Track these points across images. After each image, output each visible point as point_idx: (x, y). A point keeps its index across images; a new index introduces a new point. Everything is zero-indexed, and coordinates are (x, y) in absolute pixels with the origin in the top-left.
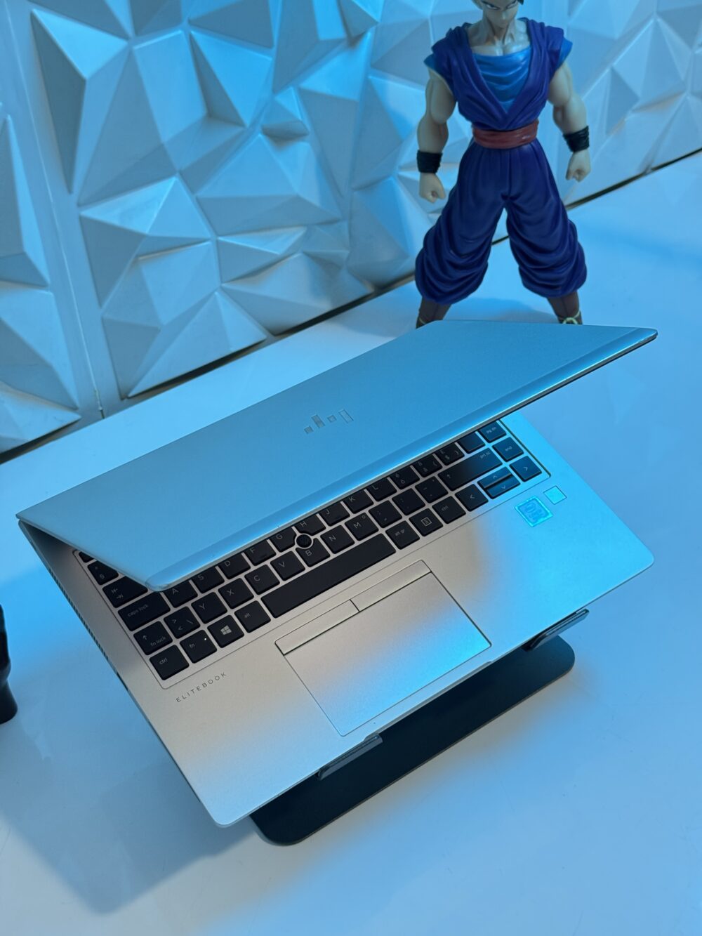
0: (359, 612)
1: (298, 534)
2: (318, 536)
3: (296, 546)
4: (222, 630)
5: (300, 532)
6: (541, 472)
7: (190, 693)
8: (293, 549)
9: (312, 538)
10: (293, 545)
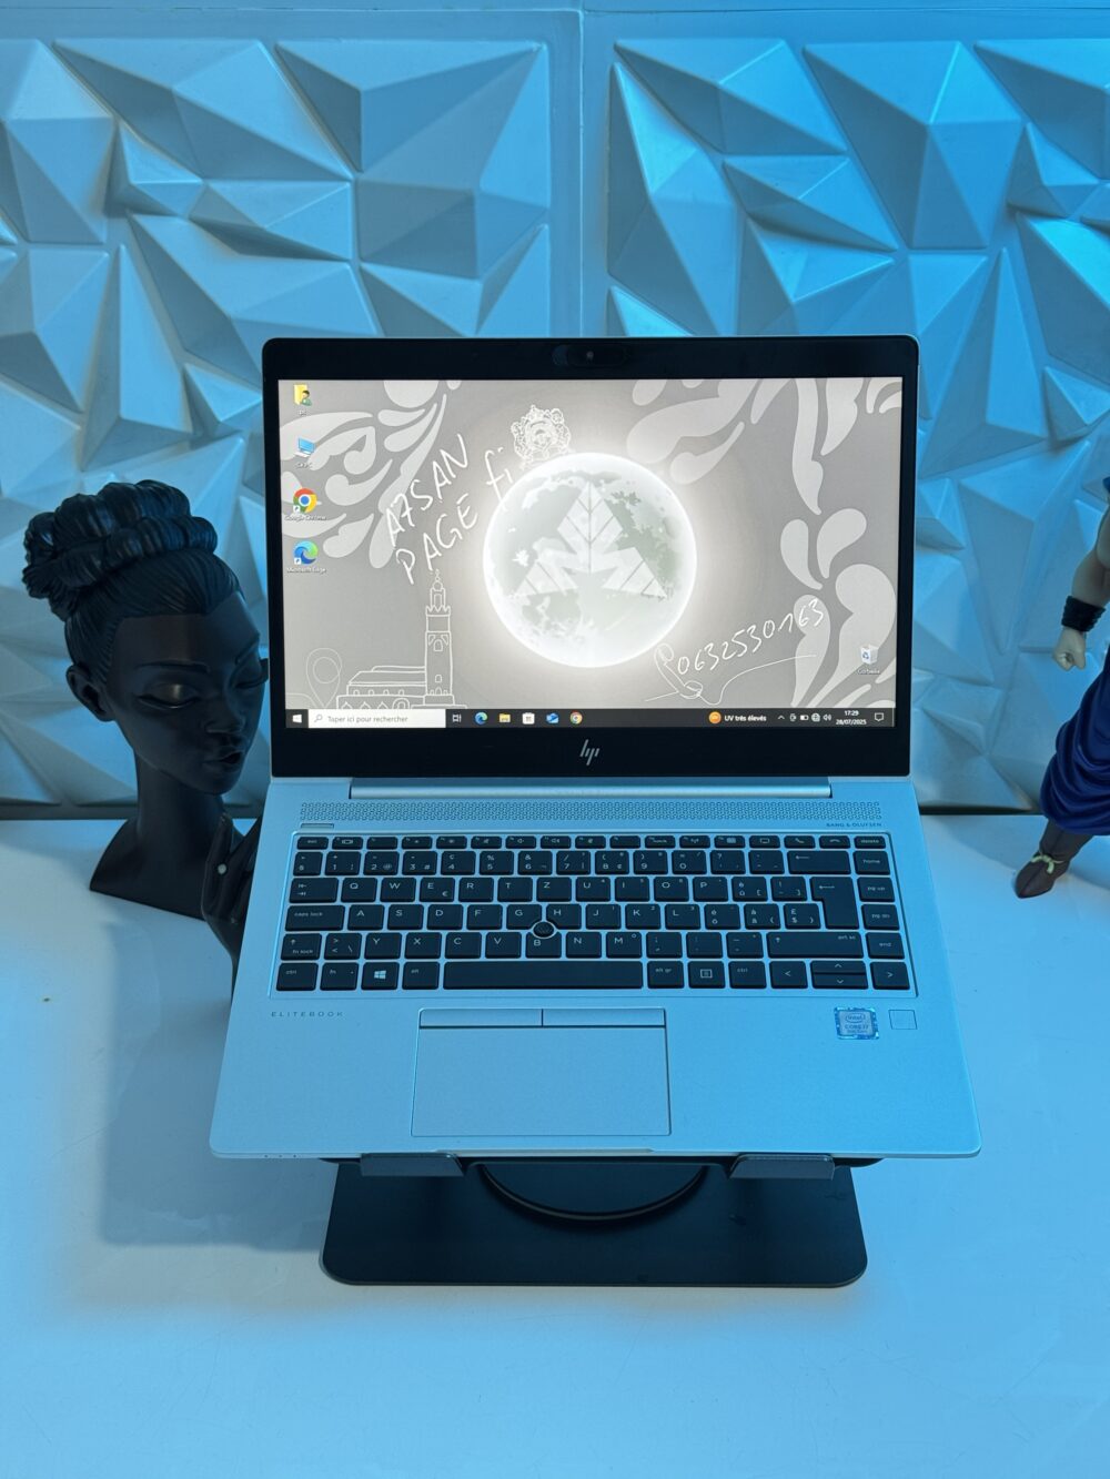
0: (542, 1026)
1: (544, 919)
2: (564, 933)
3: (531, 931)
4: (376, 973)
5: (548, 919)
6: (907, 988)
7: (292, 1015)
8: (524, 933)
9: (556, 930)
10: (527, 928)
